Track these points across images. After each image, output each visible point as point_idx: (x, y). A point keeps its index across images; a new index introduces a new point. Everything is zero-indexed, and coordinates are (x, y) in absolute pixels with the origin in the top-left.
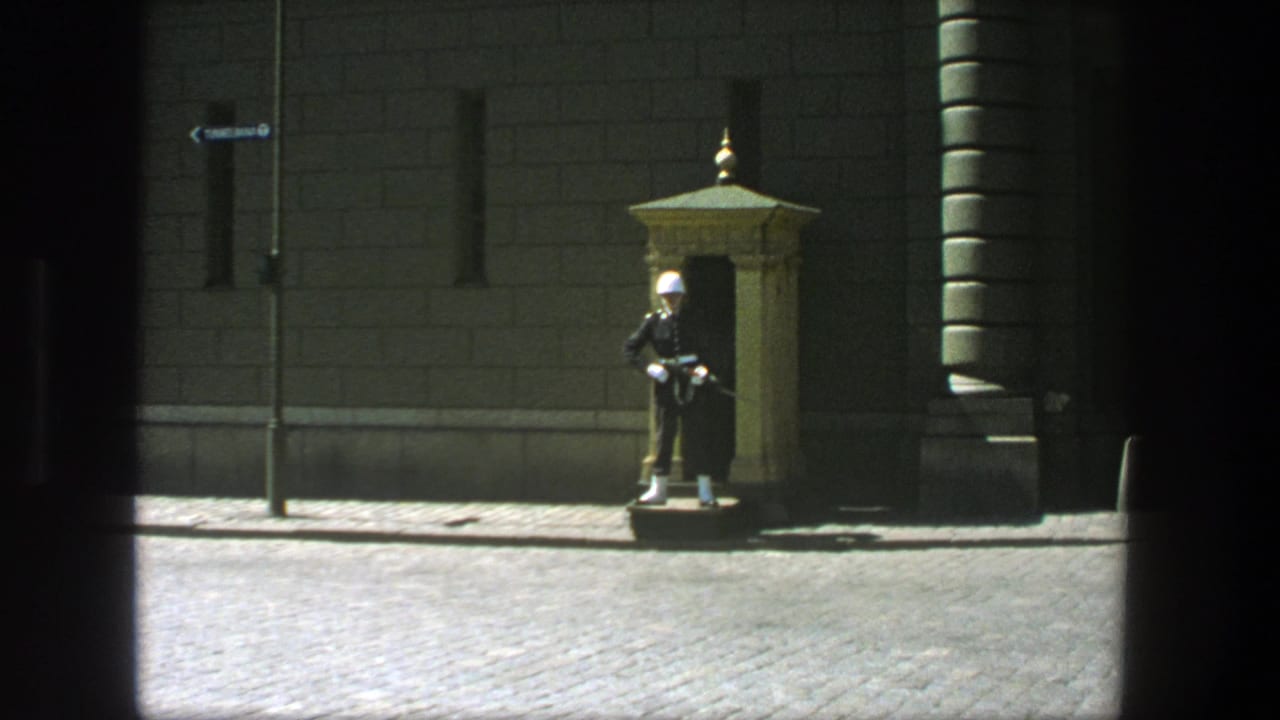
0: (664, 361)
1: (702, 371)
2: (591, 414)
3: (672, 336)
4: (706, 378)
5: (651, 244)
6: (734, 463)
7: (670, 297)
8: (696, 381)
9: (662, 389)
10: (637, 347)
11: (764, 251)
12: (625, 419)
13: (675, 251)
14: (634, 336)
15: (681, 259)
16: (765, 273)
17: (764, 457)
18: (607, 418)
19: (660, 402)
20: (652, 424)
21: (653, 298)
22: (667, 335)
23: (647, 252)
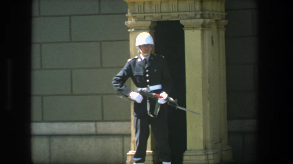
0: (139, 89)
1: (164, 95)
2: (92, 124)
3: (145, 73)
4: (167, 99)
5: (129, 14)
6: (186, 153)
7: (144, 47)
8: (161, 101)
9: (139, 108)
10: (122, 80)
11: (202, 17)
12: (115, 127)
13: (144, 19)
14: (120, 73)
15: (149, 23)
16: (203, 31)
17: (206, 148)
18: (103, 127)
19: (138, 116)
20: (133, 131)
21: (132, 49)
22: (142, 73)
23: (127, 19)
